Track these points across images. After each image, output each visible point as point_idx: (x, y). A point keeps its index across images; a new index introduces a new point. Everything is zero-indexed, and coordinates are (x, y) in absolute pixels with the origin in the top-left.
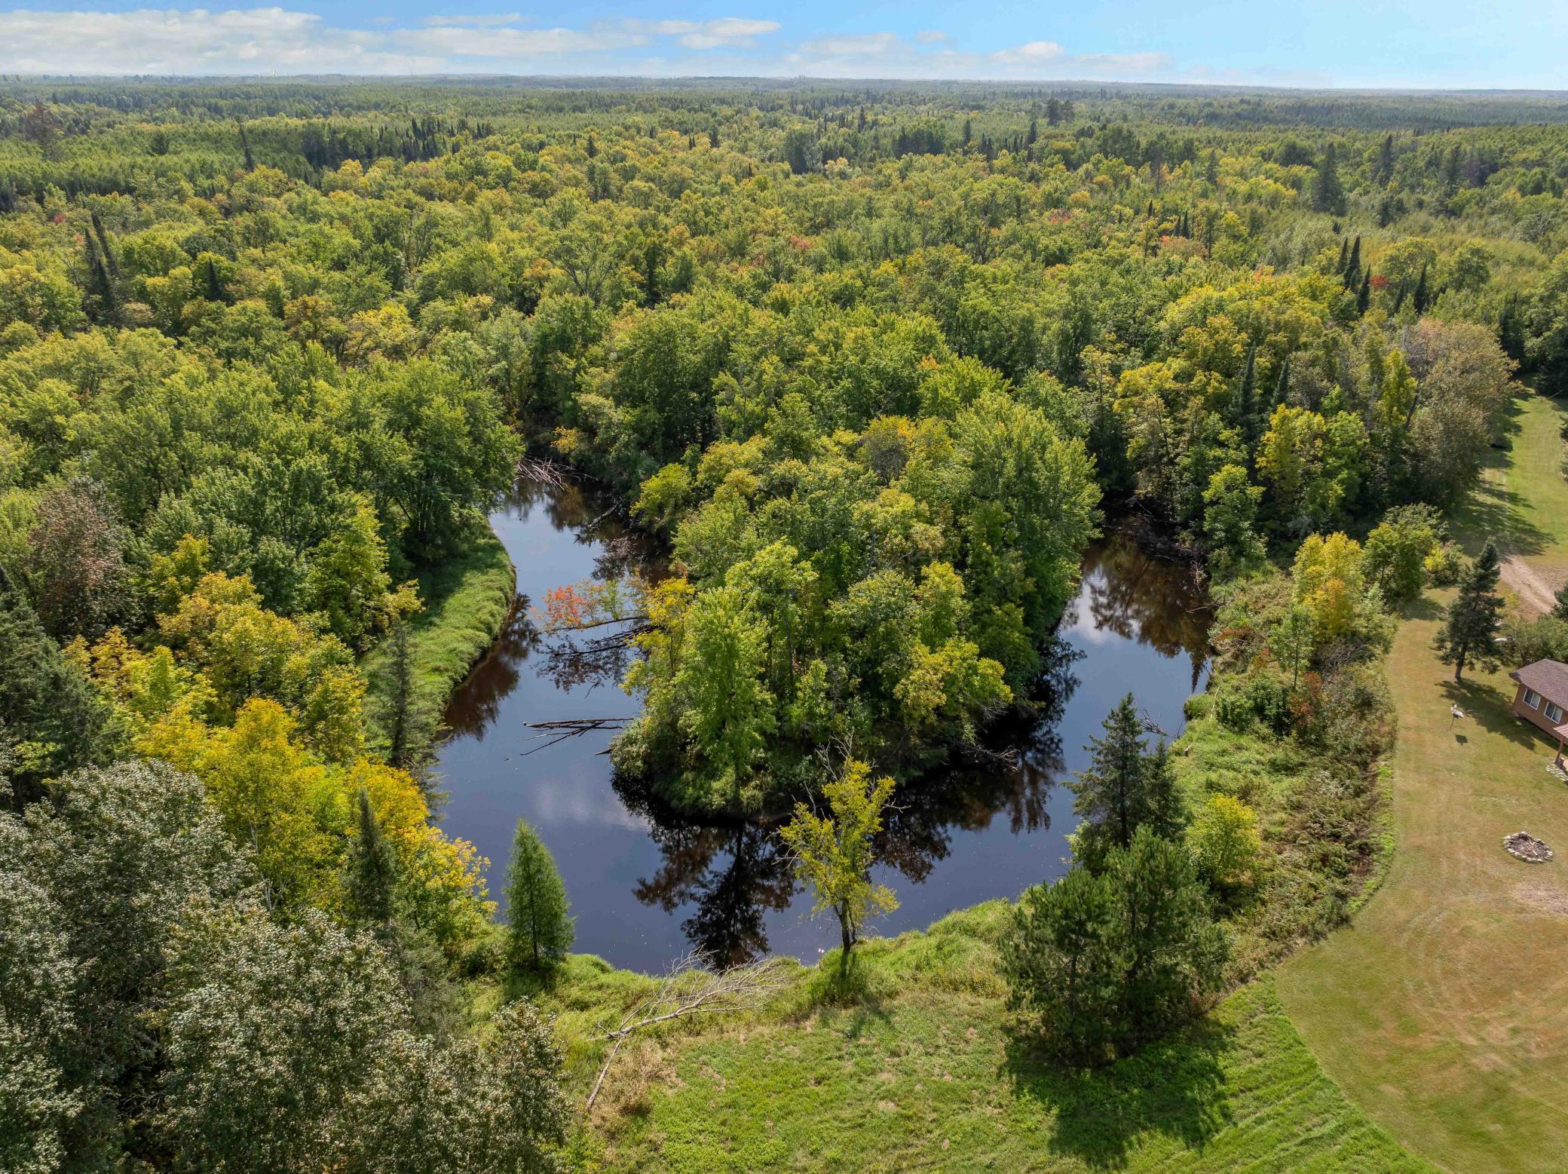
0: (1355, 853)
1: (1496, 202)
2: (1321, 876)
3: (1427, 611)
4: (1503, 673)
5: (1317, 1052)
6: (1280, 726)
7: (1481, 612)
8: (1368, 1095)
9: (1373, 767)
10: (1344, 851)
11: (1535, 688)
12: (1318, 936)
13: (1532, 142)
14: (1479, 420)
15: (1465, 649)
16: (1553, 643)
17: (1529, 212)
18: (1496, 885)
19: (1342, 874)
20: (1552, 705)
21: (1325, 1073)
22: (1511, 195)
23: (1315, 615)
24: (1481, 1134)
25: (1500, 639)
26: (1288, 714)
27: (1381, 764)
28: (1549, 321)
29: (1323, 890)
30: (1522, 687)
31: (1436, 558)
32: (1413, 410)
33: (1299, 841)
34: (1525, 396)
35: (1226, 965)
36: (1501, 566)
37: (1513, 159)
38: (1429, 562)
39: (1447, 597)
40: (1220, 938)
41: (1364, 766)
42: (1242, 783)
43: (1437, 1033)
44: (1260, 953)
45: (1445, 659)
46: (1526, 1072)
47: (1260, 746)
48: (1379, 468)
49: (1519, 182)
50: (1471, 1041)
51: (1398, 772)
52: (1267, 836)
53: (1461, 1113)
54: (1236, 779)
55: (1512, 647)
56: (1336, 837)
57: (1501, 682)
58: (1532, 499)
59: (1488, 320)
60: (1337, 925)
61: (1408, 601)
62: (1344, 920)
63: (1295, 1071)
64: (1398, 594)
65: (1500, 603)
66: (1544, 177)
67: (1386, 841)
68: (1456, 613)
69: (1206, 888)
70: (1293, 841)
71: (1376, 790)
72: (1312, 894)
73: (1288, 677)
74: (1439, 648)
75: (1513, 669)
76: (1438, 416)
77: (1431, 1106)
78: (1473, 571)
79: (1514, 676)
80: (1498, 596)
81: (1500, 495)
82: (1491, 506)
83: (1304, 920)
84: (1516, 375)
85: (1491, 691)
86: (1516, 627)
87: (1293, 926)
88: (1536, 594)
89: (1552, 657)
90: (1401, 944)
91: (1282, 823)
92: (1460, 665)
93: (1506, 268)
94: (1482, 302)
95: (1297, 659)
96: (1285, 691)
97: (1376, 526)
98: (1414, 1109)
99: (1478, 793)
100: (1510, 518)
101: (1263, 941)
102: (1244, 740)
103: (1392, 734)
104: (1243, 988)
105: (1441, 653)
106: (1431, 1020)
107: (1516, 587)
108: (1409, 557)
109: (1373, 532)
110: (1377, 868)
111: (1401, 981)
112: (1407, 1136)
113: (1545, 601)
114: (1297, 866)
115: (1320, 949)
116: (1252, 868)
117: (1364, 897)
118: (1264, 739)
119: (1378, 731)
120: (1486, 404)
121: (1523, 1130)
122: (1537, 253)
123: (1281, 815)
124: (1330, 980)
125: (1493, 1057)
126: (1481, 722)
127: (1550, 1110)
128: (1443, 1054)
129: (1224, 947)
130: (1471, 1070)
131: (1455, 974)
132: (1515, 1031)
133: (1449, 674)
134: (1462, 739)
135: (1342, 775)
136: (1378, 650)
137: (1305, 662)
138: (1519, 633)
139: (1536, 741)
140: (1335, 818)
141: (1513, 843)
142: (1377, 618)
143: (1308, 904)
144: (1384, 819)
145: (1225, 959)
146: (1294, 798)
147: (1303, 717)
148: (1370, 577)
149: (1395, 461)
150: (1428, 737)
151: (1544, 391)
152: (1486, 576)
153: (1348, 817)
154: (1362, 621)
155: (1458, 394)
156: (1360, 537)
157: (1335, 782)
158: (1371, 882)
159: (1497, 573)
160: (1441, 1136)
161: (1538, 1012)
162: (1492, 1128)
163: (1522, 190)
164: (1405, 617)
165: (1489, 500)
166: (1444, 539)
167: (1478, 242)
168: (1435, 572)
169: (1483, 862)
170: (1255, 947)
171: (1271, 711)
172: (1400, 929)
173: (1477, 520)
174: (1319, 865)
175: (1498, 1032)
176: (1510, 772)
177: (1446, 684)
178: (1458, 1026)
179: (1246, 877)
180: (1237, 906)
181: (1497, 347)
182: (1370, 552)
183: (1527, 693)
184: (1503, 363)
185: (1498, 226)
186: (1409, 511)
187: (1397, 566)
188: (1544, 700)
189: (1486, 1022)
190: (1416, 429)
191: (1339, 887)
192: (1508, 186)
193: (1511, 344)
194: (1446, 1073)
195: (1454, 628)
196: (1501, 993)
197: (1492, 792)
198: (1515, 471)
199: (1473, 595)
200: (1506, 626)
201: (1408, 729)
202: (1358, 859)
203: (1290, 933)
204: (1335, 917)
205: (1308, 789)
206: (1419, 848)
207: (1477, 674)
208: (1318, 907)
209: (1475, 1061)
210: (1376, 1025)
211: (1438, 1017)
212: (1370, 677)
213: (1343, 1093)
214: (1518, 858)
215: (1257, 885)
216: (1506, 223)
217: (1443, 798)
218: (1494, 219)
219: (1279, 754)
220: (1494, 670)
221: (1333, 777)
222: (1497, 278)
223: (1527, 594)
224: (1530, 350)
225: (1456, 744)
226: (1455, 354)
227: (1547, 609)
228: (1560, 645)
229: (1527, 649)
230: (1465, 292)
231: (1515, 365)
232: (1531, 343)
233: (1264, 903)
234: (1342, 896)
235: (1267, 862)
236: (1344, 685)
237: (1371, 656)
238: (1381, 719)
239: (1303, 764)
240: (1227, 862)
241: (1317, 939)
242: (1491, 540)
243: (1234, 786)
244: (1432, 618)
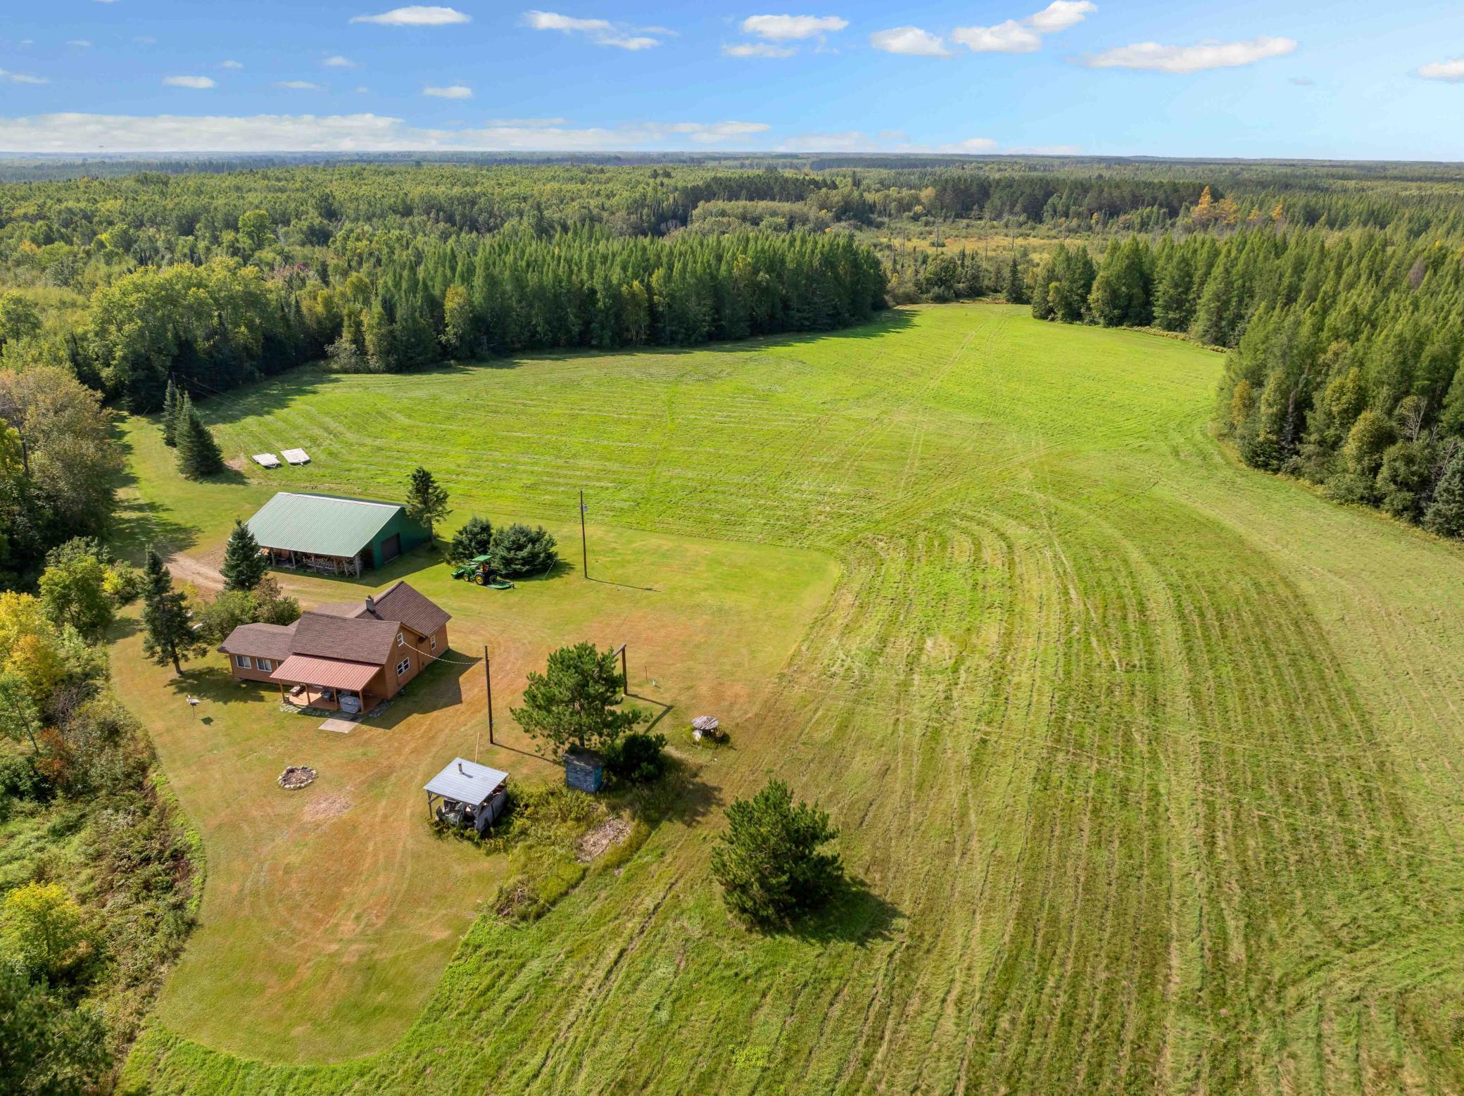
0: (170, 863)
1: (16, 255)
2: (152, 902)
3: (126, 628)
4: (212, 651)
5: (228, 1048)
6: (42, 793)
7: (170, 611)
8: (286, 1048)
9: (147, 783)
10: (160, 868)
11: (242, 652)
12: (176, 953)
13: (24, 198)
14: (92, 450)
15: (173, 647)
16: (237, 612)
17: (50, 260)
18: (291, 819)
19: (169, 888)
20: (260, 660)
21: (245, 1059)
22: (27, 247)
23: (21, 676)
24: (375, 1009)
25: (196, 626)
26: (45, 779)
27: (153, 777)
28: (111, 352)
29: (159, 912)
30: (232, 656)
31: (111, 580)
32: (26, 457)
33: (116, 885)
34: (123, 419)
35: (107, 1039)
36: (167, 566)
37: (14, 215)
38: (107, 586)
39: (137, 610)
40: (86, 1020)
41: (139, 786)
42: (32, 866)
43: (309, 960)
44: (134, 1005)
45: (162, 662)
46: (379, 941)
47: (32, 822)
48: (19, 519)
49: (29, 234)
50: (334, 947)
51: (170, 775)
52: (83, 899)
53: (356, 1006)
54: (24, 866)
55: (210, 628)
56: (147, 861)
57: (214, 660)
58: (168, 502)
59: (57, 360)
60: (187, 933)
61: (105, 627)
62: (191, 924)
63: (219, 1078)
64: (93, 625)
65: (182, 597)
66: (50, 229)
67: (191, 838)
68: (151, 620)
69: (45, 985)
70: (110, 888)
71: (160, 801)
72: (152, 921)
73: (26, 746)
74: (153, 655)
75: (218, 646)
76: (54, 457)
77: (334, 1018)
78: (147, 579)
79: (222, 650)
80: (177, 591)
81: (140, 508)
82: (138, 520)
83: (157, 949)
84: (104, 403)
85: (211, 671)
86: (204, 611)
87: (150, 960)
88: (207, 578)
89: (243, 623)
90: (246, 911)
91: (92, 879)
92: (176, 661)
93: (54, 312)
94: (46, 346)
95: (26, 725)
96: (30, 760)
97: (43, 573)
98: (323, 1030)
99: (241, 756)
100: (158, 524)
101: (130, 993)
102: (12, 827)
103: (150, 746)
104: (135, 1046)
105: (156, 659)
106: (299, 953)
107: (189, 579)
108: (87, 588)
109: (42, 580)
110: (195, 864)
111: (262, 941)
112: (329, 1054)
113: (215, 581)
114: (126, 907)
115: (184, 963)
116: (81, 937)
117: (196, 895)
118: (32, 814)
119: (135, 750)
120: (93, 434)
121: (398, 983)
122: (75, 296)
123: (87, 872)
124: (205, 982)
125: (355, 947)
126: (216, 698)
127: (406, 955)
128: (320, 972)
129: (95, 1025)
130: (343, 968)
131: (298, 906)
132: (358, 918)
133: (171, 673)
134: (208, 721)
135: (124, 805)
136: (99, 682)
137: (36, 724)
138: (209, 615)
139: (263, 693)
140: (137, 845)
141: (285, 780)
142: (85, 653)
143: (153, 932)
144: (180, 820)
145: (103, 1034)
146: (91, 850)
147: (60, 774)
148: (58, 621)
149: (32, 510)
150: (180, 733)
151: (136, 411)
152: (160, 581)
153: (149, 838)
154: (73, 661)
155: (62, 432)
156: (33, 589)
157: (121, 814)
158: (196, 879)
159: (167, 573)
160: (352, 1033)
161: (363, 892)
162: (380, 999)
163: (34, 240)
164: (109, 642)
165: (134, 515)
166: (111, 561)
167: (15, 292)
168: (117, 593)
169: (273, 807)
170: (126, 1002)
171: (26, 785)
172: (239, 901)
173: (132, 536)
174: (144, 893)
175: (348, 927)
176: (255, 726)
177: (172, 682)
178: (320, 944)
179: (83, 948)
180: (88, 981)
181: (76, 382)
182: (47, 598)
183: (237, 659)
184: (88, 397)
185: (29, 277)
186: (67, 548)
187: (80, 601)
188: (253, 659)
189: (337, 925)
190: (37, 474)
191: (173, 900)
192: (20, 239)
193: (88, 378)
194: (330, 985)
195: (156, 632)
196: (336, 897)
197: (252, 750)
198: (143, 483)
199: (157, 599)
200: (197, 614)
201: (160, 735)
202: (175, 868)
203: (149, 968)
204: (183, 928)
205: (99, 834)
206: (220, 827)
207: (193, 663)
208: (163, 928)
209: (345, 960)
210: (263, 988)
211: (303, 948)
212: (105, 707)
213: (267, 1063)
214: (294, 789)
215: (98, 947)
216: (35, 273)
217: (217, 776)
218: (19, 270)
219: (55, 820)
220: (204, 653)
221: (117, 811)
222: (49, 321)
223: (200, 581)
224: (107, 378)
225: (205, 727)
226: (40, 397)
227: (221, 587)
228: (243, 611)
229: (221, 624)
230: (26, 339)
231: (99, 395)
232: (106, 373)
233: (112, 959)
234: (179, 906)
235: (96, 922)
236: (85, 726)
237: (96, 690)
238: (133, 738)
239: (83, 816)
240: (57, 946)
241: (176, 956)
242: (149, 548)
243: (24, 874)
244: (132, 633)
